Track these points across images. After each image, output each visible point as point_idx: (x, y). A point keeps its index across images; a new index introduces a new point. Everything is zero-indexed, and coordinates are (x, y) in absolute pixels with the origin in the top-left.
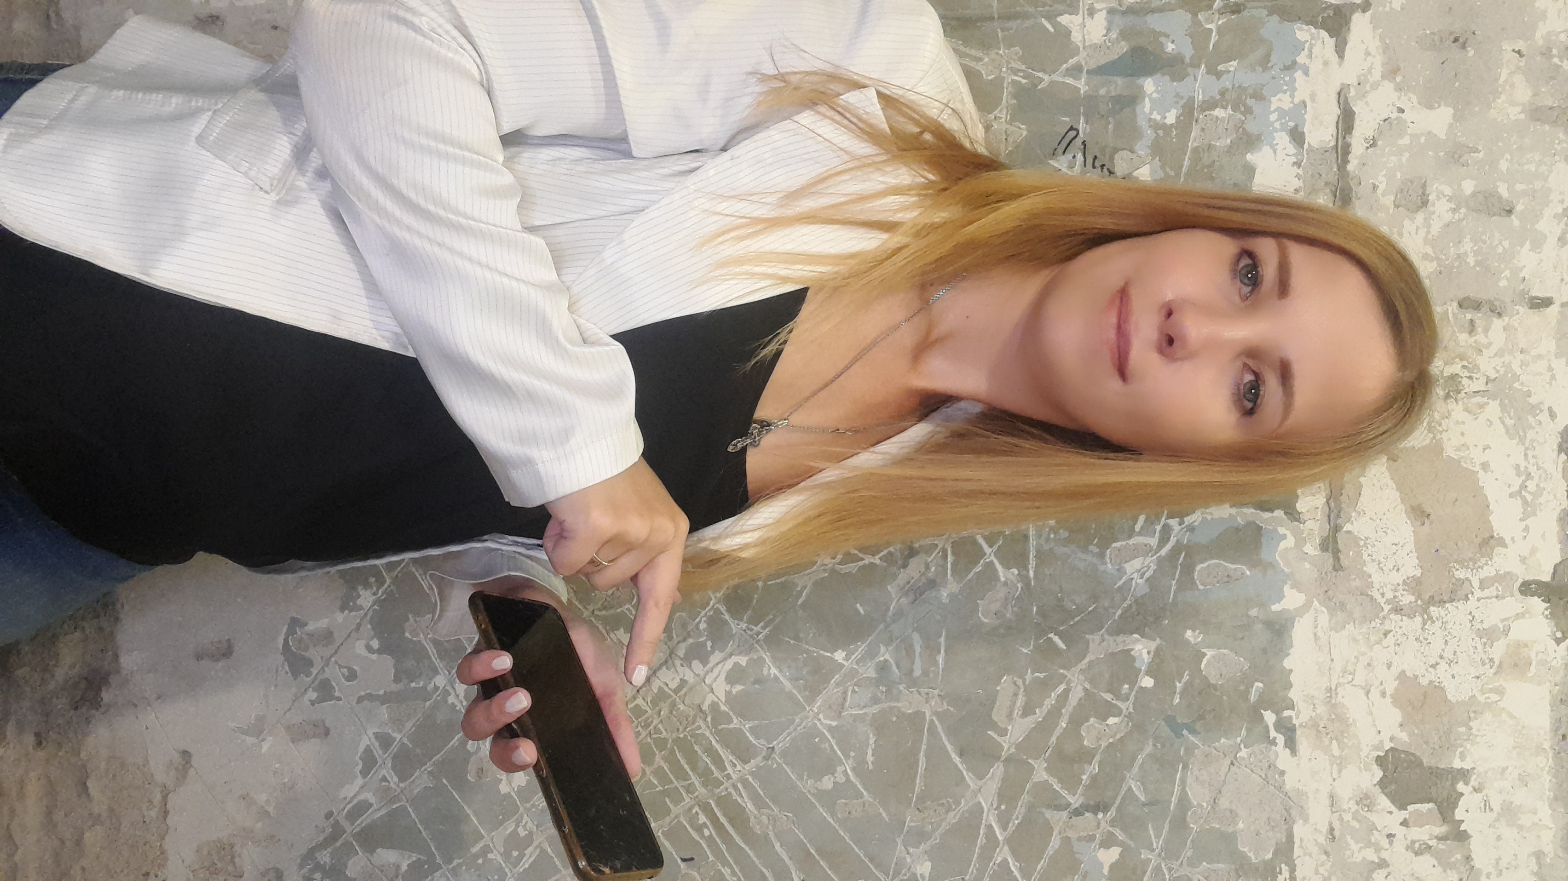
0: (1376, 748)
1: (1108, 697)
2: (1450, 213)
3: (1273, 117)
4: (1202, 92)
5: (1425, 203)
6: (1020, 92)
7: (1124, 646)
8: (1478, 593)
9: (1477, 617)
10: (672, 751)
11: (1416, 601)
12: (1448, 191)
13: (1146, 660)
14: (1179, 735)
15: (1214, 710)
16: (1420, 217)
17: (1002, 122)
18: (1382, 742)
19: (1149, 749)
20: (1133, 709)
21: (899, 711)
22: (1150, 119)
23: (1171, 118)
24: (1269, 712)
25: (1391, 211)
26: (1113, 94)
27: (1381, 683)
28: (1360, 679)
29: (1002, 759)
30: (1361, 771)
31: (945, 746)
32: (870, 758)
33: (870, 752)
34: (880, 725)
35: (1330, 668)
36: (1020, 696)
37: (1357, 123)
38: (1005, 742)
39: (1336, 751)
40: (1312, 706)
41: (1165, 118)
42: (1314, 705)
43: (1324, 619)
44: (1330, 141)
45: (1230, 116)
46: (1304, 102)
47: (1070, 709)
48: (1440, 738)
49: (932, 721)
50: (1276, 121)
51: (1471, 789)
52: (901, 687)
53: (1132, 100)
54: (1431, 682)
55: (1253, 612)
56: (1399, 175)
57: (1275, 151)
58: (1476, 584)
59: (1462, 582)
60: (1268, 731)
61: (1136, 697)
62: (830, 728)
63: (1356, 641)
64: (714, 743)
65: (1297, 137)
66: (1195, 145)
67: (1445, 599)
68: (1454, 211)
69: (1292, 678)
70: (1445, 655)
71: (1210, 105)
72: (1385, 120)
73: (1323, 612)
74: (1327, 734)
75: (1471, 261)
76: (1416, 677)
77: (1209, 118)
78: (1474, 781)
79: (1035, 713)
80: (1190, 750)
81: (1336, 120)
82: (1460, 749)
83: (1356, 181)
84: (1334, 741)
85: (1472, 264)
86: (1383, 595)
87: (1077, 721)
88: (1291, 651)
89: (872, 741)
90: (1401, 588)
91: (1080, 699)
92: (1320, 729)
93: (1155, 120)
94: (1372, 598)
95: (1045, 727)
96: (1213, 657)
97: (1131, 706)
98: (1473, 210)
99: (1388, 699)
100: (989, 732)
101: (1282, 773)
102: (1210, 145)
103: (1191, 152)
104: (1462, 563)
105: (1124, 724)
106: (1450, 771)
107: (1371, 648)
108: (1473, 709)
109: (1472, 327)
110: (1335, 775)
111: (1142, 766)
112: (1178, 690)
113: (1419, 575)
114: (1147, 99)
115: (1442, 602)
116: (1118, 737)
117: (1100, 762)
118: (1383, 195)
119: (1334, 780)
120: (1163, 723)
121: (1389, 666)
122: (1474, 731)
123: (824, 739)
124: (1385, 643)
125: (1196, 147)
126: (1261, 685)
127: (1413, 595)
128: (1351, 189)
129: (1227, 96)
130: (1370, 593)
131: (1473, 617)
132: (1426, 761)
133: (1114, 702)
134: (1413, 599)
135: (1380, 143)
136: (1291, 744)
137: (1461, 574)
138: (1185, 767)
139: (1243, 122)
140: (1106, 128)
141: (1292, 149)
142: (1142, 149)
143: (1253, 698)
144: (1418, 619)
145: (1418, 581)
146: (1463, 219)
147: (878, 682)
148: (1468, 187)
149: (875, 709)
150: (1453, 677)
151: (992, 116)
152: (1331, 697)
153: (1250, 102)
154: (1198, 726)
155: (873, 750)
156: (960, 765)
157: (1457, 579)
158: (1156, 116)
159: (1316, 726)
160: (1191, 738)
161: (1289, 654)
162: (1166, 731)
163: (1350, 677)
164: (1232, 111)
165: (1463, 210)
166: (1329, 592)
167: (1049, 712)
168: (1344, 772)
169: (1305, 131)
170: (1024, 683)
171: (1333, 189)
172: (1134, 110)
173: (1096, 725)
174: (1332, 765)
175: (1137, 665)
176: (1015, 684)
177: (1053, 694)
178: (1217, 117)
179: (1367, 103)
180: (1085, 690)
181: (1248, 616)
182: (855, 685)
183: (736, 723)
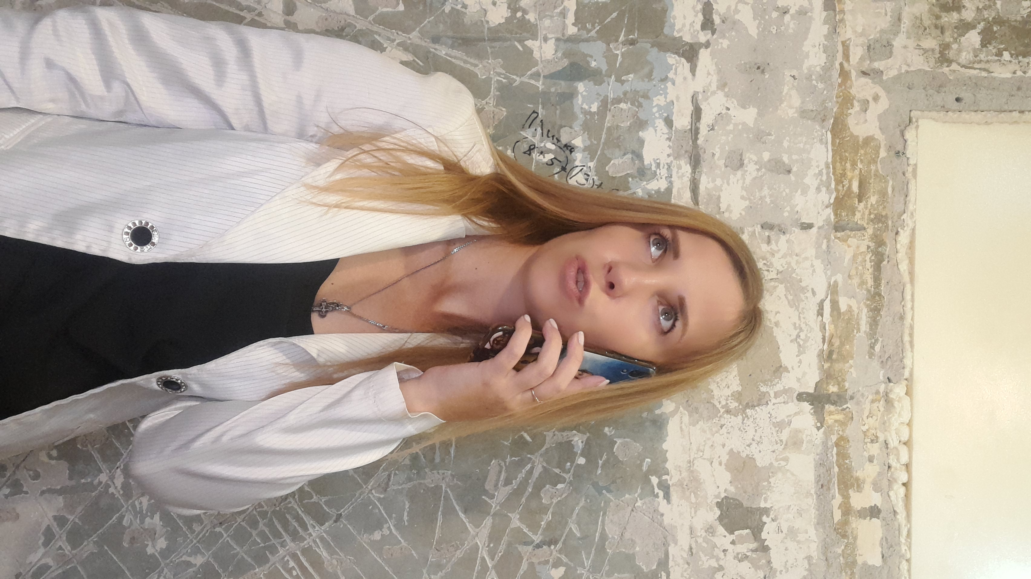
0: (717, 497)
1: (557, 471)
2: (756, 172)
3: (655, 110)
4: (613, 93)
5: (742, 165)
6: (502, 88)
7: (568, 438)
8: (774, 401)
9: (773, 415)
10: (271, 520)
11: (739, 406)
12: (755, 158)
13: (581, 447)
14: (600, 493)
15: (622, 477)
16: (739, 173)
17: (490, 107)
18: (719, 493)
19: (582, 503)
20: (573, 478)
21: (426, 486)
22: (582, 108)
23: (594, 108)
24: (654, 477)
25: (723, 169)
26: (559, 91)
27: (719, 457)
28: (707, 455)
29: (492, 513)
30: (707, 511)
31: (455, 507)
32: (406, 518)
33: (406, 514)
34: (413, 496)
35: (690, 449)
36: (503, 473)
37: (703, 115)
38: (493, 503)
39: (693, 500)
40: (679, 473)
41: (591, 108)
42: (680, 471)
43: (686, 419)
44: (688, 126)
45: (629, 109)
46: (673, 102)
47: (534, 479)
48: (753, 490)
49: (446, 492)
50: (657, 112)
51: (770, 519)
52: (427, 470)
53: (570, 96)
54: (747, 455)
55: (645, 415)
56: (727, 148)
57: (656, 131)
58: (772, 395)
59: (764, 394)
60: (654, 489)
61: (574, 471)
62: (379, 499)
63: (704, 431)
64: (300, 512)
65: (669, 122)
66: (609, 125)
67: (755, 404)
68: (758, 170)
69: (667, 455)
70: (755, 438)
71: (618, 101)
72: (719, 114)
73: (685, 414)
74: (688, 489)
75: (768, 200)
76: (739, 452)
77: (616, 109)
78: (772, 516)
79: (512, 483)
80: (607, 502)
81: (691, 113)
82: (764, 496)
83: (703, 150)
84: (692, 494)
85: (769, 202)
86: (720, 402)
87: (538, 488)
88: (668, 438)
89: (407, 507)
90: (730, 398)
91: (540, 473)
92: (684, 486)
93: (585, 108)
94: (714, 405)
95: (518, 493)
96: (621, 443)
97: (572, 477)
98: (769, 170)
99: (723, 466)
100: (483, 497)
101: (662, 515)
102: (618, 126)
103: (607, 129)
104: (765, 382)
105: (567, 488)
106: (759, 509)
107: (713, 435)
108: (772, 470)
109: (769, 241)
110: (693, 515)
111: (577, 514)
112: (600, 465)
113: (740, 390)
114: (580, 96)
115: (753, 407)
116: (563, 496)
117: (553, 514)
118: (718, 159)
119: (692, 518)
120: (591, 486)
121: (724, 446)
122: (772, 485)
123: (375, 506)
124: (721, 431)
125: (610, 127)
126: (649, 460)
127: (737, 402)
128: (700, 156)
129: (628, 95)
130: (712, 401)
131: (771, 415)
132: (746, 504)
133: (561, 474)
134: (737, 404)
135: (716, 128)
136: (667, 497)
137: (763, 389)
138: (605, 514)
139: (637, 112)
140: (556, 114)
141: (665, 130)
142: (577, 126)
143: (645, 468)
144: (740, 417)
145: (740, 394)
146: (763, 175)
147: (411, 467)
148: (766, 156)
149: (410, 485)
150: (760, 452)
151: (484, 102)
152: (690, 467)
153: (641, 100)
154: (612, 487)
155: (408, 513)
156: (464, 519)
157: (761, 392)
158: (585, 106)
159: (682, 485)
160: (608, 495)
161: (665, 441)
162: (592, 491)
163: (702, 453)
164: (631, 105)
165: (763, 170)
166: (690, 402)
167: (521, 481)
168: (698, 512)
169: (674, 119)
170: (505, 464)
171: (690, 155)
172: (572, 103)
173: (550, 489)
174: (691, 508)
175: (575, 450)
176: (499, 465)
177: (523, 471)
178: (622, 109)
179: (708, 104)
180: (543, 466)
181: (642, 417)
182: (397, 469)
183: (315, 499)
